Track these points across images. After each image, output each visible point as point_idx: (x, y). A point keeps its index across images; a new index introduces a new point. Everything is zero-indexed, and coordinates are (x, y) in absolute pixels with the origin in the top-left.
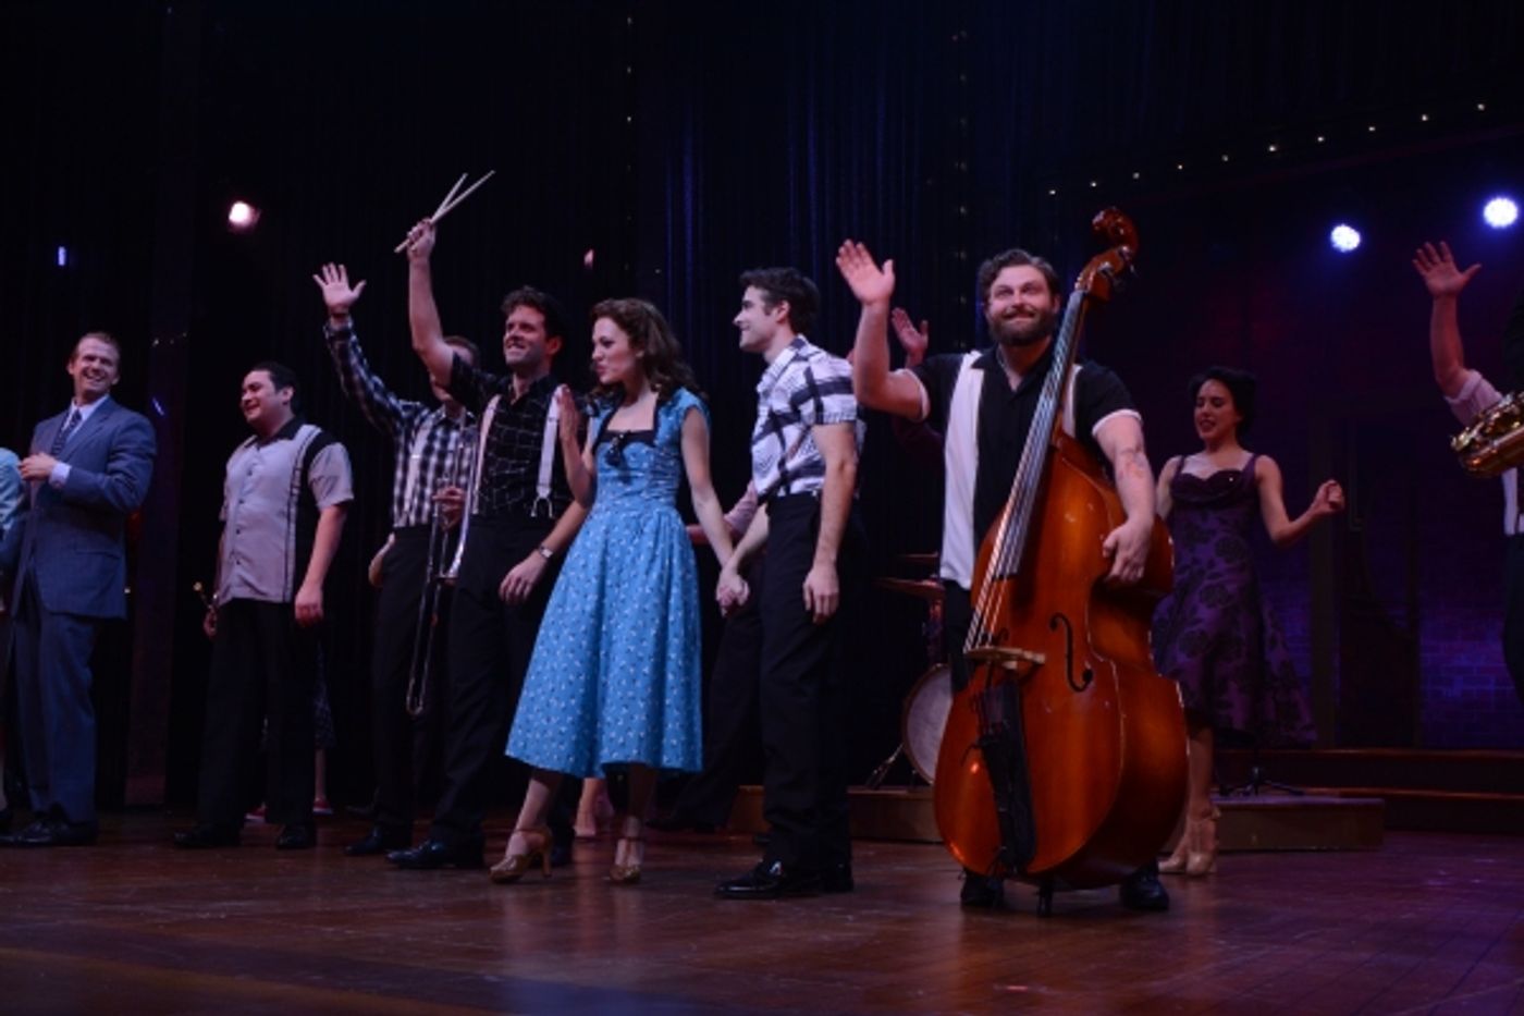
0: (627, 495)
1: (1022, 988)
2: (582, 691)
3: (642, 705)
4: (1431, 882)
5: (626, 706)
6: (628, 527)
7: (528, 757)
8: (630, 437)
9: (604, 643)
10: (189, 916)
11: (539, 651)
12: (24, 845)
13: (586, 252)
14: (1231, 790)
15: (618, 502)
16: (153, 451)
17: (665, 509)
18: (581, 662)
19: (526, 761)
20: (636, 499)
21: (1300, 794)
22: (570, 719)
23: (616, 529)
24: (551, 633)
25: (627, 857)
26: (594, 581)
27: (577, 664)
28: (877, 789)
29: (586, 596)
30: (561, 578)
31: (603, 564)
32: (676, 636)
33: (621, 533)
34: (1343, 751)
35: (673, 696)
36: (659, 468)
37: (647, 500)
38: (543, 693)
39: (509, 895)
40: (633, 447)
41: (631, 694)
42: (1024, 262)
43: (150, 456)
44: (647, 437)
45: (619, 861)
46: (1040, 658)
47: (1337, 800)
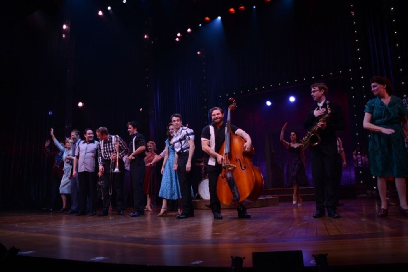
7: (163, 197)
13: (140, 109)
21: (265, 197)
42: (216, 109)
46: (235, 166)
47: (272, 198)
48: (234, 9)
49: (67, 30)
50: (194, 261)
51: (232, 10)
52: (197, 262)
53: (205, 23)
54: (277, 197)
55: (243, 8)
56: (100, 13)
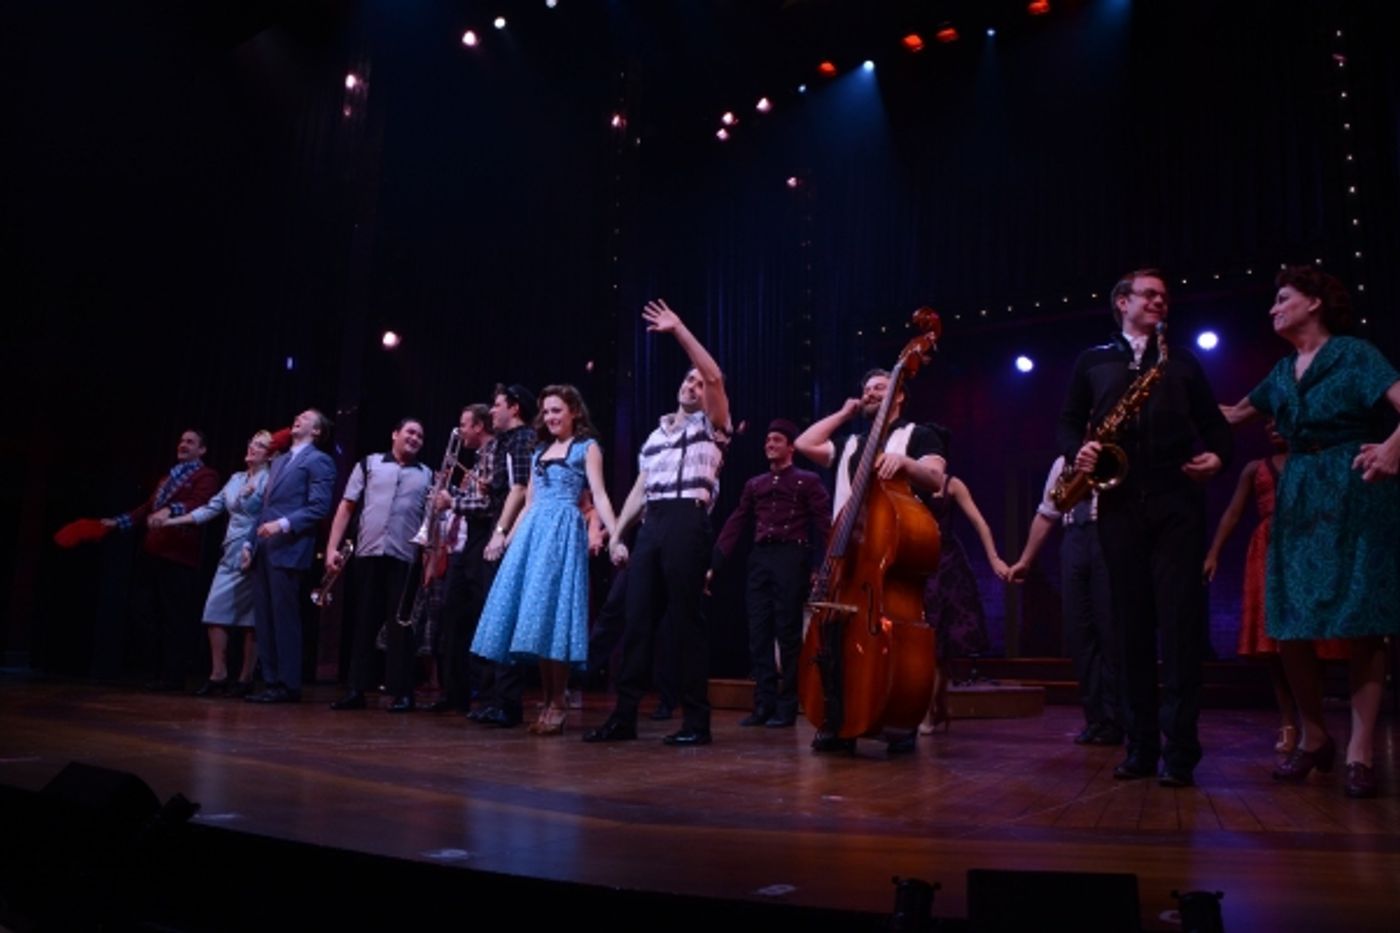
0: (547, 495)
2: (509, 612)
3: (538, 619)
6: (546, 515)
8: (552, 462)
12: (260, 702)
13: (588, 361)
14: (960, 682)
15: (542, 501)
17: (570, 507)
18: (510, 595)
20: (553, 498)
21: (998, 684)
23: (539, 516)
26: (522, 546)
29: (515, 555)
31: (530, 537)
32: (568, 581)
33: (541, 519)
34: (1022, 659)
35: (563, 617)
36: (569, 480)
37: (559, 498)
40: (552, 467)
44: (561, 462)
46: (854, 609)
47: (1019, 688)
48: (920, 36)
49: (358, 91)
50: (766, 885)
51: (913, 40)
52: (777, 890)
53: (819, 82)
54: (1034, 686)
55: (950, 35)
56: (469, 39)
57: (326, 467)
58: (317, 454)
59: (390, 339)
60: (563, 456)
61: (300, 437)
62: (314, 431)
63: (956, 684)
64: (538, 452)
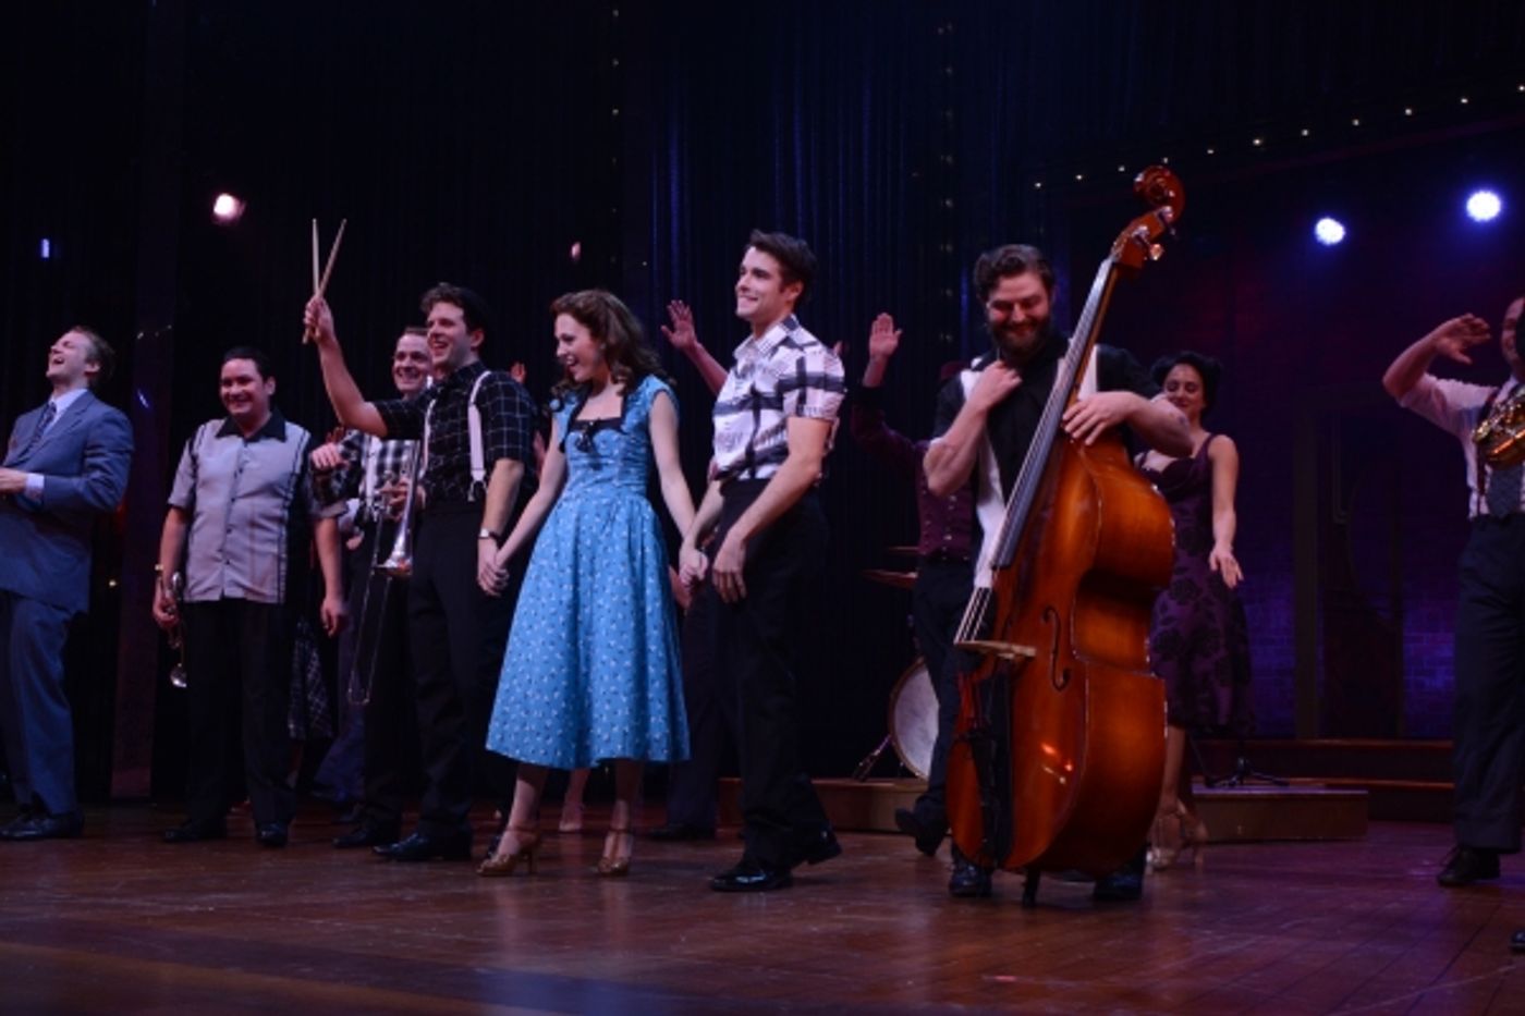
0: (597, 482)
1: (1011, 979)
2: (564, 683)
4: (1415, 872)
5: (609, 702)
6: (598, 515)
7: (507, 749)
8: (599, 425)
9: (581, 634)
10: (177, 908)
11: (513, 641)
13: (573, 245)
14: (1216, 781)
15: (589, 490)
16: (130, 447)
17: (636, 498)
18: (562, 654)
19: (505, 754)
20: (607, 486)
22: (555, 713)
23: (586, 517)
24: (525, 624)
25: (616, 849)
26: (569, 571)
27: (558, 656)
28: (864, 781)
29: (561, 586)
30: (531, 567)
31: (576, 553)
32: (655, 628)
33: (592, 522)
34: (1326, 741)
35: (656, 689)
36: (630, 455)
37: (619, 487)
38: (520, 685)
39: (500, 889)
40: (603, 434)
41: (613, 688)
43: (128, 451)
44: (615, 424)
45: (607, 853)
46: (1031, 653)
47: (1323, 792)
57: (117, 432)
58: (100, 410)
59: (225, 206)
60: (617, 414)
61: (65, 381)
62: (89, 368)
63: (1210, 784)
64: (570, 408)
